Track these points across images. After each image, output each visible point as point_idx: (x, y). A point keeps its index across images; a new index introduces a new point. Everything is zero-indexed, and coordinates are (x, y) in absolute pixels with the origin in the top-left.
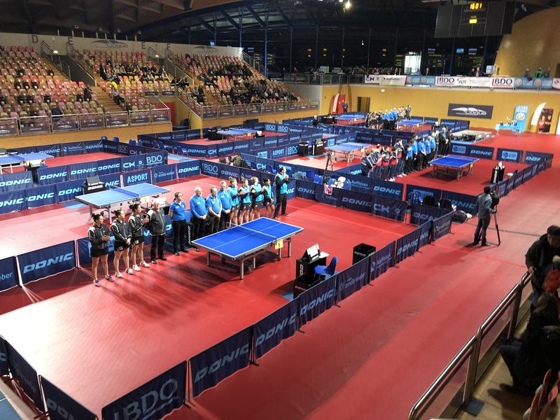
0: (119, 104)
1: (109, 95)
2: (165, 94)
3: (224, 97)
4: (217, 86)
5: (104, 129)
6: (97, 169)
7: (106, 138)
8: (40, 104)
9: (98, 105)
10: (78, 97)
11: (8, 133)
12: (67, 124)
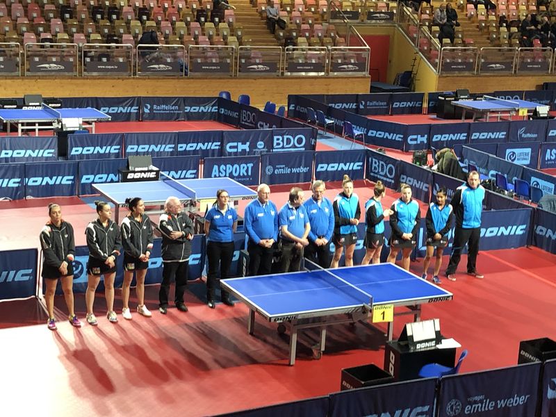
0: (273, 32)
1: (261, 12)
2: (372, 18)
3: (504, 29)
4: (494, 7)
5: (231, 77)
6: (176, 148)
7: (228, 95)
8: (128, 22)
9: (233, 32)
10: (200, 13)
11: (60, 70)
12: (166, 63)
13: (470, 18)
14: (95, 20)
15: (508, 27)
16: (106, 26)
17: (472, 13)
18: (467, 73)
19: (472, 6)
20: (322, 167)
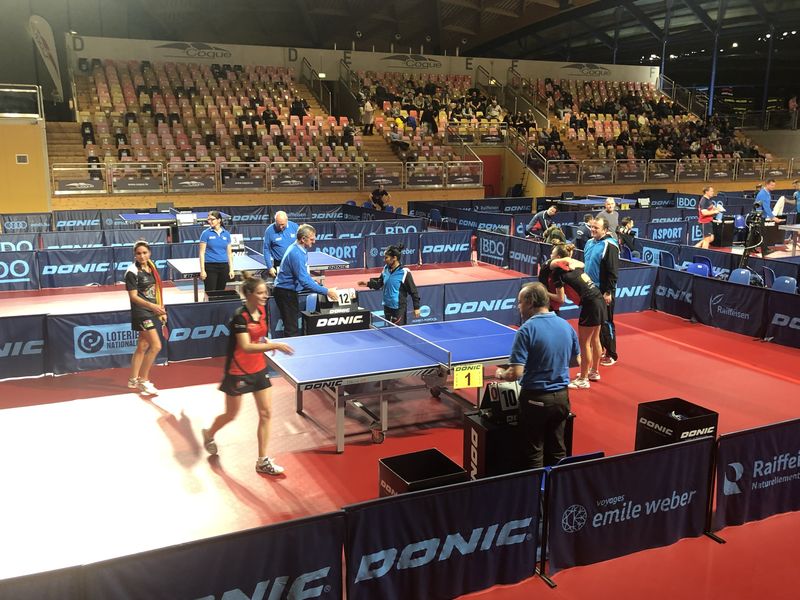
2: (486, 141)
9: (360, 153)
11: (200, 187)
12: (298, 179)
13: (571, 140)
14: (237, 147)
15: (605, 146)
16: (245, 151)
17: (573, 136)
18: (571, 183)
19: (573, 130)
20: (428, 249)
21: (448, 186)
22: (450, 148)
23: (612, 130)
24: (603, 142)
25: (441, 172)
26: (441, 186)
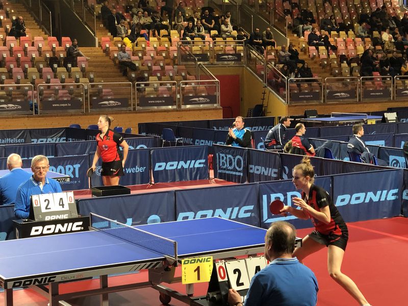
13: (313, 59)
15: (349, 64)
17: (314, 54)
18: (315, 102)
19: (314, 48)
20: (160, 166)
21: (183, 107)
22: (183, 67)
23: (355, 46)
24: (346, 59)
25: (174, 93)
26: (175, 107)
